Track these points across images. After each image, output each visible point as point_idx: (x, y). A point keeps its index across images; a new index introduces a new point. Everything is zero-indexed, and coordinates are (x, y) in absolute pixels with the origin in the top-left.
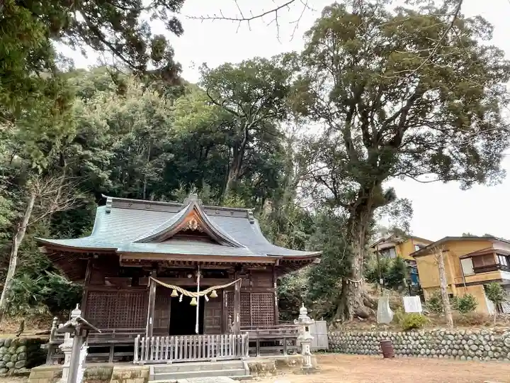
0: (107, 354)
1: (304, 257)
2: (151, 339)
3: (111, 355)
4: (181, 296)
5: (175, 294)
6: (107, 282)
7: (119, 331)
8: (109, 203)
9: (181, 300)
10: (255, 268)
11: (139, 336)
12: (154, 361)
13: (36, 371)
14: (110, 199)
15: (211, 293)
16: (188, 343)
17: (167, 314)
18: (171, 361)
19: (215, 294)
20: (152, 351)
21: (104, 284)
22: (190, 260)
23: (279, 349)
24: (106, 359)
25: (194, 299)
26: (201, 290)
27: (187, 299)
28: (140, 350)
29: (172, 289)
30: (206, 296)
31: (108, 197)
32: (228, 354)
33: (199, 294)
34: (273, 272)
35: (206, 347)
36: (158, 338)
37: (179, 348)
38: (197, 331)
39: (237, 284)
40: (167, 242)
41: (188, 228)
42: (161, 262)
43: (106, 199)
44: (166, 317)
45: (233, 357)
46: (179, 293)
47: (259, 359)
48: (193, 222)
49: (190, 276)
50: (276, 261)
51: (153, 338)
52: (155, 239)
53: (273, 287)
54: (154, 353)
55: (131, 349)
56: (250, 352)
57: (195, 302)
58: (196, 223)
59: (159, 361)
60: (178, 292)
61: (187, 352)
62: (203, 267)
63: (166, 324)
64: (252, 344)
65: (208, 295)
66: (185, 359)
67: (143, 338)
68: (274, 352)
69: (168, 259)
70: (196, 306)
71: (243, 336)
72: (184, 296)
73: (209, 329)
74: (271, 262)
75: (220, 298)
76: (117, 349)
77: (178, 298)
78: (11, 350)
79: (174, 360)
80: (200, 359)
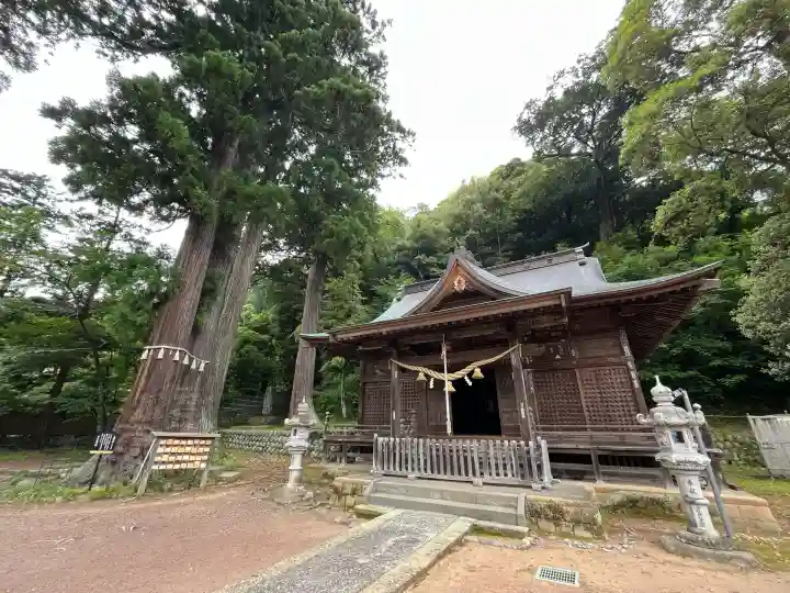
4: (432, 380)
5: (421, 377)
9: (432, 386)
11: (376, 435)
15: (473, 372)
18: (416, 474)
19: (478, 374)
21: (375, 373)
29: (418, 372)
30: (466, 378)
32: (506, 475)
35: (466, 458)
37: (425, 456)
38: (449, 430)
39: (515, 354)
41: (453, 291)
44: (444, 410)
46: (428, 377)
50: (559, 298)
54: (394, 461)
60: (426, 375)
65: (470, 375)
66: (436, 476)
67: (381, 439)
72: (435, 380)
77: (428, 383)
80: (457, 477)
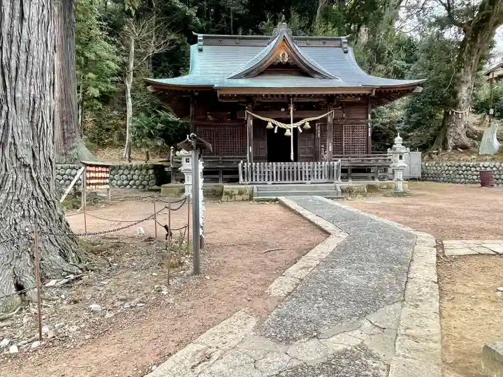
0: (217, 176)
1: (403, 87)
2: (252, 165)
3: (220, 177)
4: (276, 127)
5: (270, 126)
6: (209, 117)
7: (224, 158)
8: (200, 40)
9: (276, 132)
10: (349, 99)
11: (242, 162)
12: (256, 182)
13: (164, 187)
14: (200, 36)
15: (304, 124)
16: (285, 168)
17: (264, 144)
18: (270, 182)
19: (308, 126)
20: (254, 174)
21: (207, 118)
22: (283, 93)
23: (370, 175)
24: (217, 180)
25: (288, 130)
26: (294, 122)
27: (282, 131)
28: (243, 173)
29: (267, 122)
30: (299, 128)
31: (199, 35)
32: (321, 178)
33: (292, 126)
34: (367, 104)
35: (301, 172)
36: (258, 164)
37: (277, 172)
38: (292, 158)
39: (330, 115)
40: (259, 77)
41: (278, 61)
42: (256, 96)
43: (197, 36)
44: (263, 147)
45: (326, 181)
46: (274, 125)
47: (350, 183)
48: (283, 55)
49: (283, 110)
50: (372, 91)
51: (254, 164)
52: (247, 74)
53: (367, 118)
54: (256, 176)
55: (236, 172)
56: (342, 178)
57: (289, 133)
58: (287, 55)
59: (260, 182)
61: (284, 176)
62: (295, 100)
63: (264, 153)
64: (344, 171)
65: (302, 126)
66: (283, 182)
67: (246, 164)
68: (366, 178)
69: (261, 93)
70: (290, 137)
71: (336, 163)
72: (279, 128)
73: (303, 158)
74: (367, 92)
75: (312, 130)
76: (225, 173)
77: (273, 129)
78: (144, 172)
79: (273, 182)
80: (295, 181)
